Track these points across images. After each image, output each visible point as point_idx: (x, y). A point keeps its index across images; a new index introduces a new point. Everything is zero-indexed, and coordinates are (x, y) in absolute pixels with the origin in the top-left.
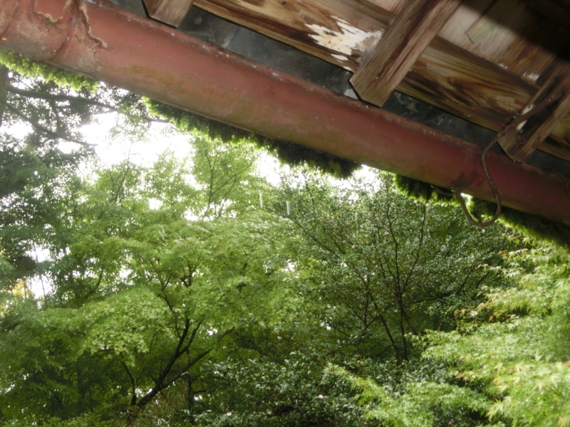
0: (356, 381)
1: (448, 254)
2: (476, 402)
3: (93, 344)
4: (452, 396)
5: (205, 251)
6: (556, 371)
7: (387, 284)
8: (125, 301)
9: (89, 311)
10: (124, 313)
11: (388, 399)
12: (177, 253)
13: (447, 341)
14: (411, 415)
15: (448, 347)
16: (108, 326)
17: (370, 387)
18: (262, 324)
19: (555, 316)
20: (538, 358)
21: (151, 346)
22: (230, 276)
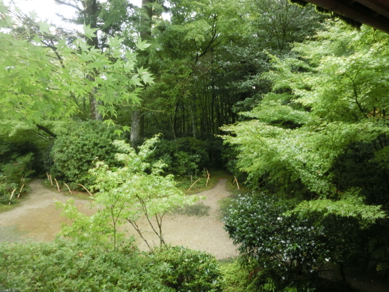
0: (271, 56)
1: (303, 15)
2: (305, 65)
3: (189, 37)
4: (298, 63)
5: (224, 8)
6: (338, 60)
7: (281, 24)
8: (198, 24)
9: (187, 27)
10: (198, 28)
11: (279, 62)
12: (214, 9)
13: (300, 46)
14: (286, 67)
15: (300, 48)
16: (193, 32)
17: (275, 58)
18: (240, 35)
19: (338, 42)
20: (333, 55)
21: (206, 39)
22: (231, 18)
